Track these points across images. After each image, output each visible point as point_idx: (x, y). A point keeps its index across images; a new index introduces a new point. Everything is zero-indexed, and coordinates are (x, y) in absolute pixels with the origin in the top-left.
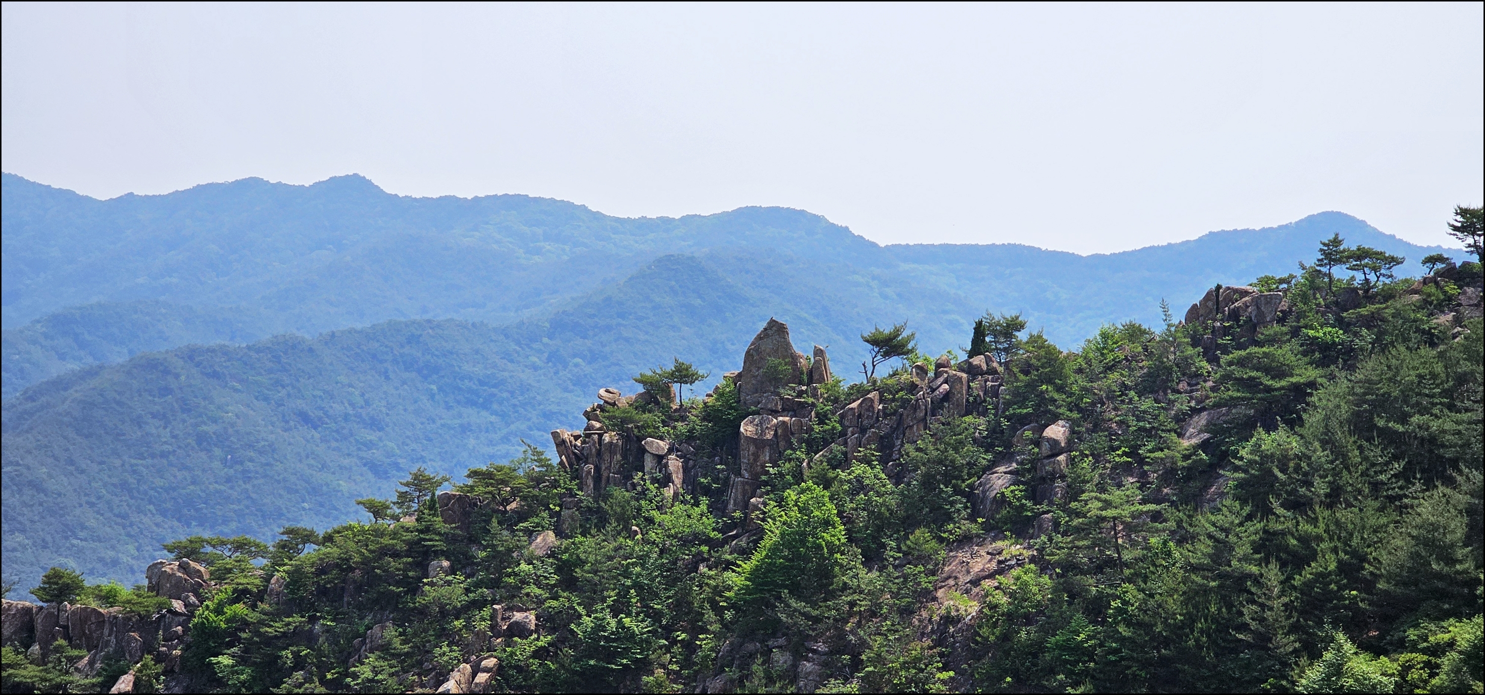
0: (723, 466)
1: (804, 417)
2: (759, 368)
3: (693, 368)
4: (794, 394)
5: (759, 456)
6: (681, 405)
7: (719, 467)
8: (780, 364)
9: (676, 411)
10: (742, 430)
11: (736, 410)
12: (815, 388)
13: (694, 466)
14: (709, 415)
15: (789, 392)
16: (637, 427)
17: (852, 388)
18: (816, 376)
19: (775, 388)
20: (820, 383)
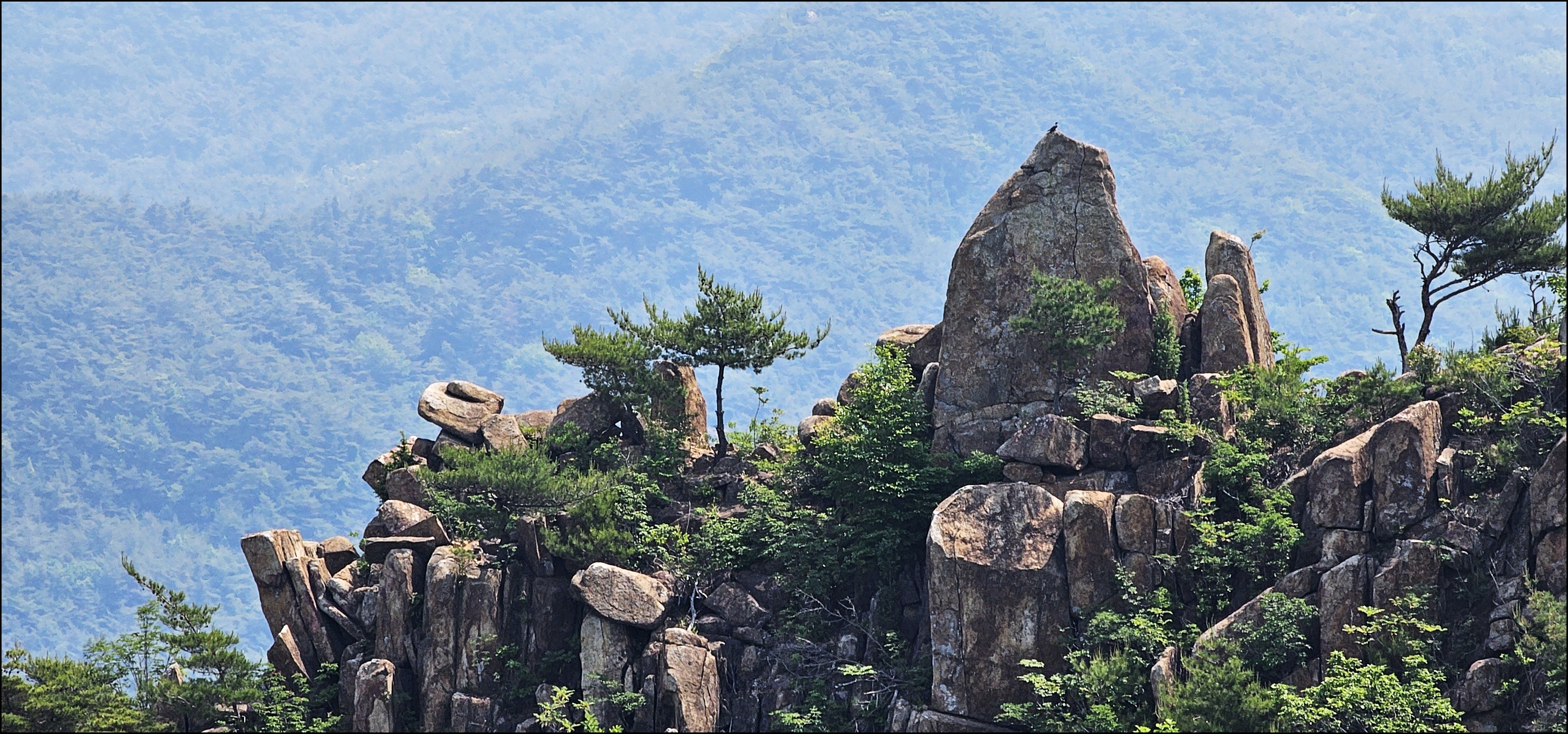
0: (865, 669)
1: (1164, 490)
2: (1003, 312)
3: (766, 310)
4: (1129, 407)
5: (995, 634)
6: (723, 446)
7: (849, 670)
8: (1080, 296)
9: (702, 465)
10: (935, 534)
11: (917, 463)
12: (1209, 389)
13: (760, 669)
14: (818, 481)
15: (1112, 399)
16: (558, 522)
17: (1342, 387)
18: (1213, 346)
19: (1059, 385)
20: (1228, 367)
